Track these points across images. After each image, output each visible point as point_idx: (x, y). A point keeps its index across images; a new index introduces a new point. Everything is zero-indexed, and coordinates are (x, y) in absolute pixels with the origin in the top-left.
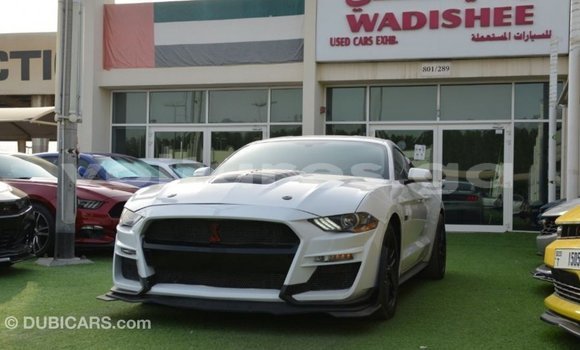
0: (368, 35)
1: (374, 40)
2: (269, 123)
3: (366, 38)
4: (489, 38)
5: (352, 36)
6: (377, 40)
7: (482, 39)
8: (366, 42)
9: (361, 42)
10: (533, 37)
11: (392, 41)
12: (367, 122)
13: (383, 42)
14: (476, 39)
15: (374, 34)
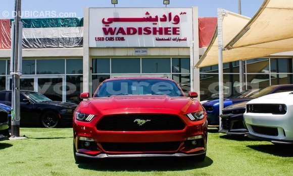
0: (112, 36)
1: (115, 39)
2: (66, 75)
3: (111, 38)
4: (162, 40)
5: (105, 36)
6: (116, 39)
7: (160, 40)
8: (111, 39)
9: (109, 39)
10: (180, 40)
11: (122, 39)
12: (111, 74)
13: (118, 40)
14: (157, 40)
15: (115, 36)
